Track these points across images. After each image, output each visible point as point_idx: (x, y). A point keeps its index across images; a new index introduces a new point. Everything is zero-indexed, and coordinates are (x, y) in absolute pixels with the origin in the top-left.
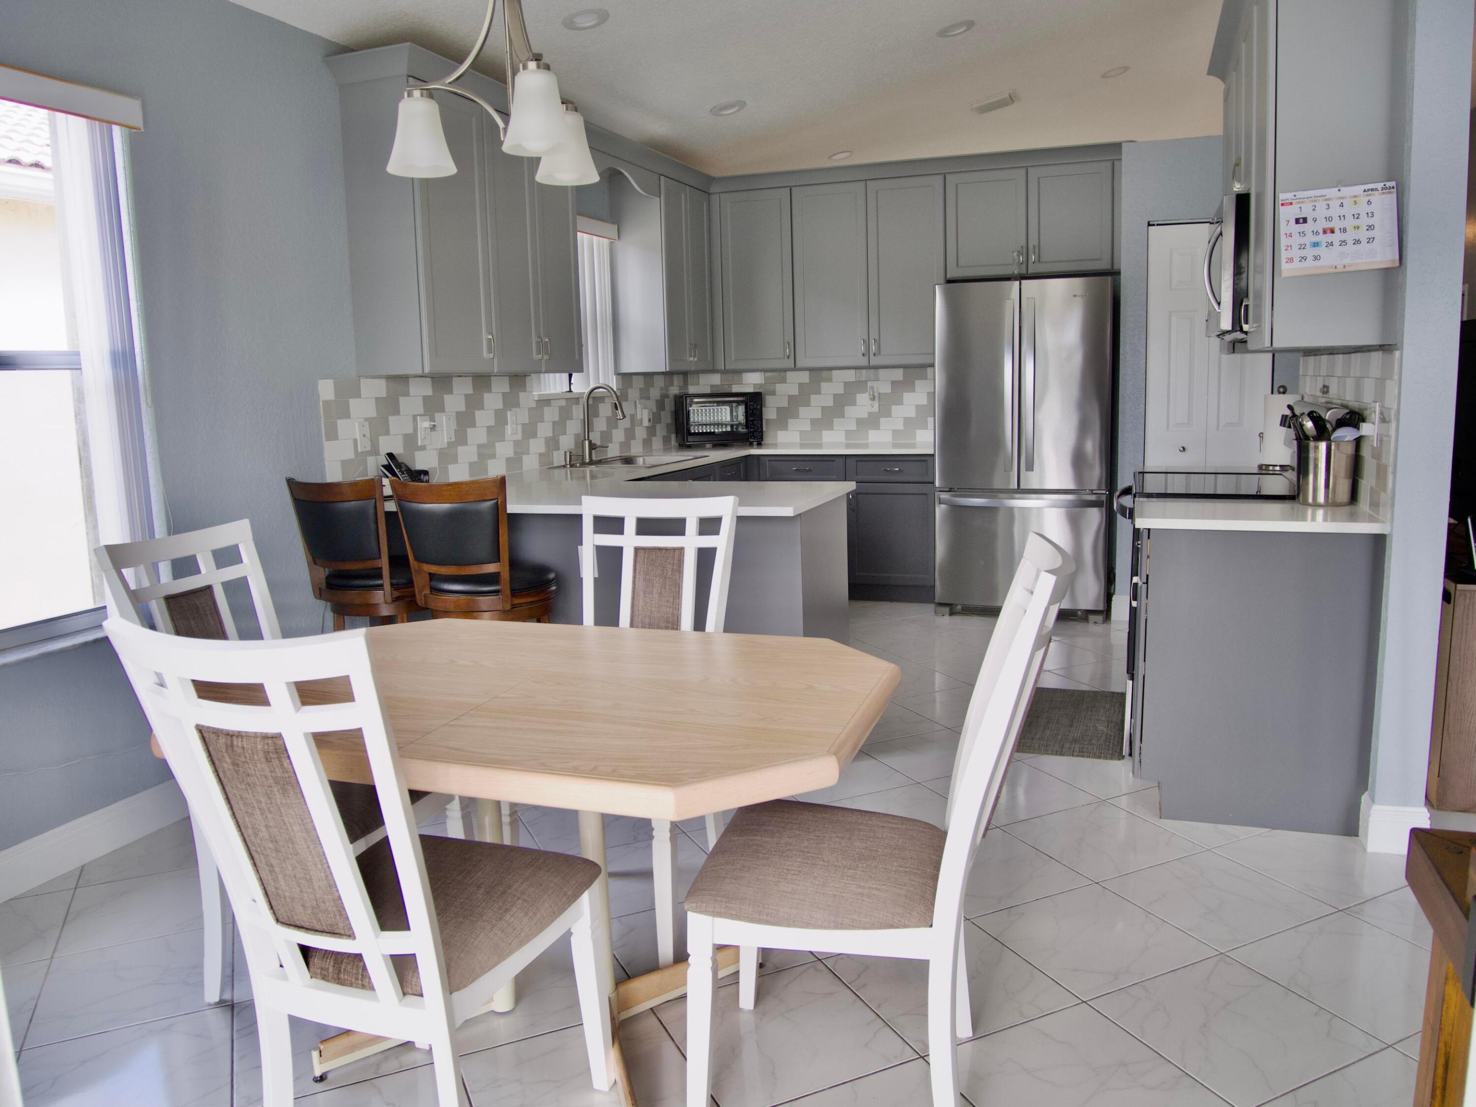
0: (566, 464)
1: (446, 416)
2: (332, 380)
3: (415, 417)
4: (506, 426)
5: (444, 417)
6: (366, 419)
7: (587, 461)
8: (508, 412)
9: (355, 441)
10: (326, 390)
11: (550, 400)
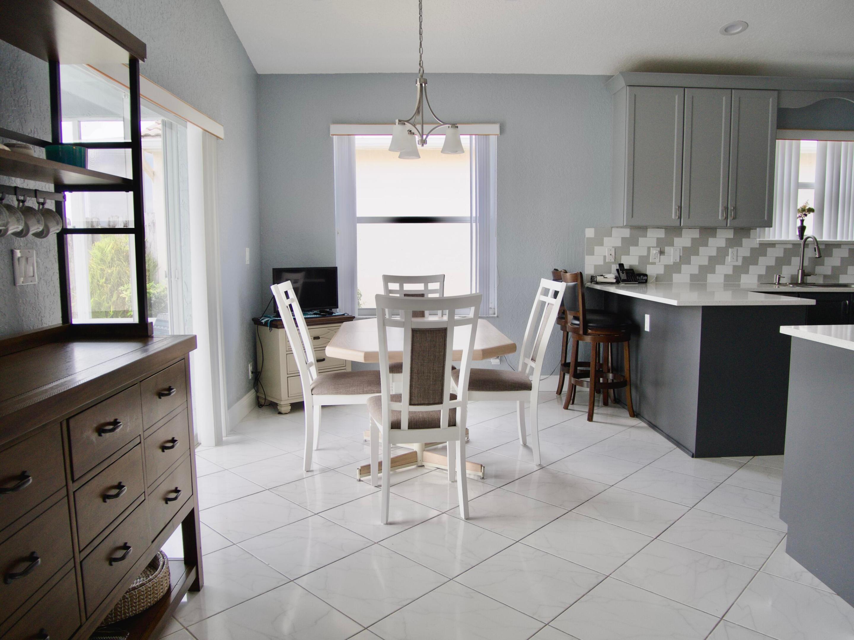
0: (776, 282)
1: (673, 249)
2: (593, 229)
3: (649, 248)
4: (726, 257)
5: (672, 249)
6: (613, 247)
7: (799, 282)
8: (730, 249)
9: (605, 257)
10: (590, 233)
11: (775, 244)
